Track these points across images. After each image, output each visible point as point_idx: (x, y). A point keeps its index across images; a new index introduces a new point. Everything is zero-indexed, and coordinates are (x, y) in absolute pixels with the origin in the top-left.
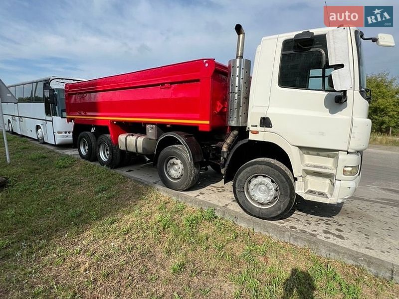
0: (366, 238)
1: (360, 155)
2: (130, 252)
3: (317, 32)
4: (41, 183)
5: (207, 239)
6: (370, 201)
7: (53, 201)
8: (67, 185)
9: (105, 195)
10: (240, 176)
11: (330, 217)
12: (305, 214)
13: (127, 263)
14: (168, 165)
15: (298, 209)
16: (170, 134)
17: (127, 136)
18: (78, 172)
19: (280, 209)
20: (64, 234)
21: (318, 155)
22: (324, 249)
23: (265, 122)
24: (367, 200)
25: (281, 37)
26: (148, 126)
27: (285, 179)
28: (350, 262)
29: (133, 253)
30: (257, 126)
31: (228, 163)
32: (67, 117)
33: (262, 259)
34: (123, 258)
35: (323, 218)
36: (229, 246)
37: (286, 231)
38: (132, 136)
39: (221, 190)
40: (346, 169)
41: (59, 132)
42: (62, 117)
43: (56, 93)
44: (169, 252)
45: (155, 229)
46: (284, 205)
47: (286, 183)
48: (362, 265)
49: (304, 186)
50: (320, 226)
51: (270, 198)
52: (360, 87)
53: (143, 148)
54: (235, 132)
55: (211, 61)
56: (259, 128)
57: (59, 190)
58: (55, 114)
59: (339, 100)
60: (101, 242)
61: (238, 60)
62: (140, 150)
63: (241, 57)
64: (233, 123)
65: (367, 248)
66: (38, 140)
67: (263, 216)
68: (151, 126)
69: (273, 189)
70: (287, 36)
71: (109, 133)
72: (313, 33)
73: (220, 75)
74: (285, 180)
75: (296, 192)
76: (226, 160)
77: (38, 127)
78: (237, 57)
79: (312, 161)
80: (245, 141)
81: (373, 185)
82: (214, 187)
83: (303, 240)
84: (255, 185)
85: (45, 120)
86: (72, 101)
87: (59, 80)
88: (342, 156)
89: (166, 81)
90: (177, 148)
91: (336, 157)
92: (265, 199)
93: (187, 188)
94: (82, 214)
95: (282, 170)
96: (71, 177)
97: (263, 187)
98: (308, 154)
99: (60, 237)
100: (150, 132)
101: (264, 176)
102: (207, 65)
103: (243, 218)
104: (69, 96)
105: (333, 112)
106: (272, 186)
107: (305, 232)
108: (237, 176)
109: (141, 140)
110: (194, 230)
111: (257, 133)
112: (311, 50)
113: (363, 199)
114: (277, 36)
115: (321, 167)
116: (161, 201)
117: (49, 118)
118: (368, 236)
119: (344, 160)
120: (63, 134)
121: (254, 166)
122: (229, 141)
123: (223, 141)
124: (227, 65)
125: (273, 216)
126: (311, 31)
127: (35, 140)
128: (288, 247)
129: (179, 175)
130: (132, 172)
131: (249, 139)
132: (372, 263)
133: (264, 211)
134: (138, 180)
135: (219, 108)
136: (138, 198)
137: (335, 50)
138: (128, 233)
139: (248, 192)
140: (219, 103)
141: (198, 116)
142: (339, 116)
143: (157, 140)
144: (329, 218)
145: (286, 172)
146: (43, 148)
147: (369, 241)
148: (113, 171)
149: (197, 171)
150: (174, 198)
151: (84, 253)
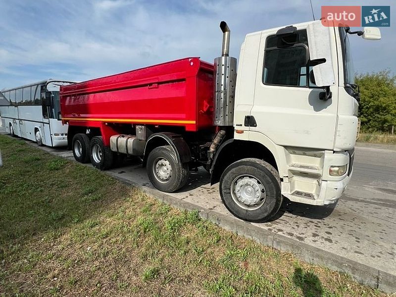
0: (356, 241)
1: (349, 155)
2: (105, 257)
3: (299, 26)
4: (29, 186)
5: (188, 243)
6: (366, 202)
7: (38, 204)
8: (55, 187)
9: (90, 197)
10: (225, 178)
11: (321, 219)
12: (294, 216)
13: (99, 269)
14: (157, 166)
15: (287, 211)
16: (158, 135)
17: (118, 138)
18: (68, 174)
19: (266, 211)
20: (41, 238)
21: (305, 154)
22: (308, 254)
23: (250, 121)
24: (362, 201)
25: (264, 33)
26: (137, 127)
27: (272, 180)
28: (334, 268)
29: (107, 258)
30: (241, 125)
31: (214, 163)
32: (62, 119)
33: (242, 264)
34: (97, 263)
35: (313, 220)
36: (209, 250)
37: (269, 235)
38: (123, 137)
39: (211, 191)
40: (333, 169)
41: (55, 135)
42: (59, 120)
43: (53, 95)
44: (145, 257)
45: (135, 233)
46: (270, 207)
47: (272, 184)
48: (347, 271)
49: (289, 187)
50: (308, 228)
51: (256, 200)
52: (345, 83)
53: (133, 149)
54: (223, 132)
55: (196, 60)
56: (243, 128)
57: (46, 192)
58: (52, 117)
59: (323, 97)
60: (78, 246)
61: (223, 58)
62: (130, 152)
63: (227, 55)
64: (219, 123)
65: (356, 252)
66: (36, 143)
67: (250, 219)
68: (140, 127)
69: (260, 190)
70: (270, 32)
71: (101, 135)
72: (296, 28)
73: (206, 74)
74: (270, 181)
75: (282, 193)
76: (212, 161)
77: (36, 130)
78: (223, 55)
79: (298, 161)
80: (230, 141)
81: (369, 185)
82: (205, 188)
83: (286, 244)
84: (241, 186)
85: (43, 122)
86: (67, 103)
87: (55, 83)
88: (328, 155)
89: (154, 82)
90: (165, 149)
91: (322, 156)
92: (251, 201)
93: (175, 189)
94: (63, 217)
95: (268, 170)
96: (60, 179)
97: (250, 189)
98: (294, 153)
99: (36, 241)
100: (139, 132)
101: (250, 177)
102: (192, 64)
103: (227, 221)
104: (64, 99)
105: (317, 109)
106: (259, 187)
107: (292, 235)
108: (223, 177)
109: (131, 141)
110: (175, 233)
111: (242, 132)
112: (295, 46)
113: (357, 200)
114: (260, 32)
115: (307, 167)
116: (146, 203)
117: (46, 121)
118: (359, 239)
119: (330, 160)
120: (60, 136)
121: (240, 167)
122: (216, 141)
123: (211, 141)
124: (212, 63)
125: (259, 218)
126: (294, 26)
127: (34, 142)
128: (271, 251)
129: (168, 176)
130: (123, 173)
131: (235, 138)
132: (357, 270)
133: (251, 213)
134: (127, 182)
135: (206, 107)
136: (124, 200)
137: (316, 44)
138: (107, 237)
139: (235, 194)
140: (205, 103)
141: (184, 116)
142: (323, 113)
143: (146, 141)
144: (320, 221)
145: (272, 172)
146: (39, 151)
147: (359, 245)
148: (103, 173)
149: (185, 172)
150: (160, 200)
151: (57, 257)
